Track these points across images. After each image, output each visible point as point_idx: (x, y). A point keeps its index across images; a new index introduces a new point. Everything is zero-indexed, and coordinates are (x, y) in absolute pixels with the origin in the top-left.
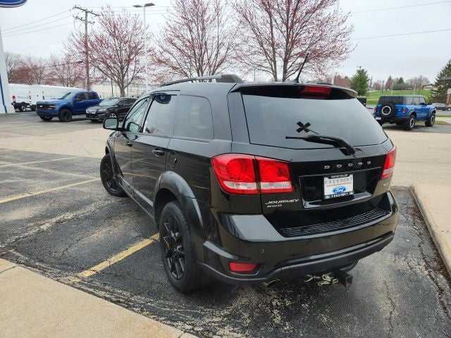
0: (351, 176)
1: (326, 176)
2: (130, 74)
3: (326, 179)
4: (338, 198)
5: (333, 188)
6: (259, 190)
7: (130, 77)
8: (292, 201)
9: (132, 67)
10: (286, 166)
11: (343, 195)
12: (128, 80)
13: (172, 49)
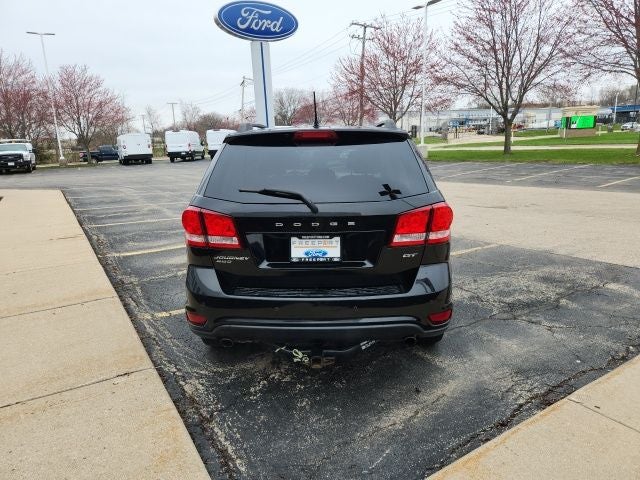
0: (338, 239)
1: (294, 236)
2: (406, 101)
3: (294, 240)
4: (313, 262)
5: (306, 250)
6: (207, 243)
7: (406, 104)
8: (241, 258)
9: (409, 90)
10: (230, 221)
11: (321, 260)
12: (402, 108)
13: (457, 58)
